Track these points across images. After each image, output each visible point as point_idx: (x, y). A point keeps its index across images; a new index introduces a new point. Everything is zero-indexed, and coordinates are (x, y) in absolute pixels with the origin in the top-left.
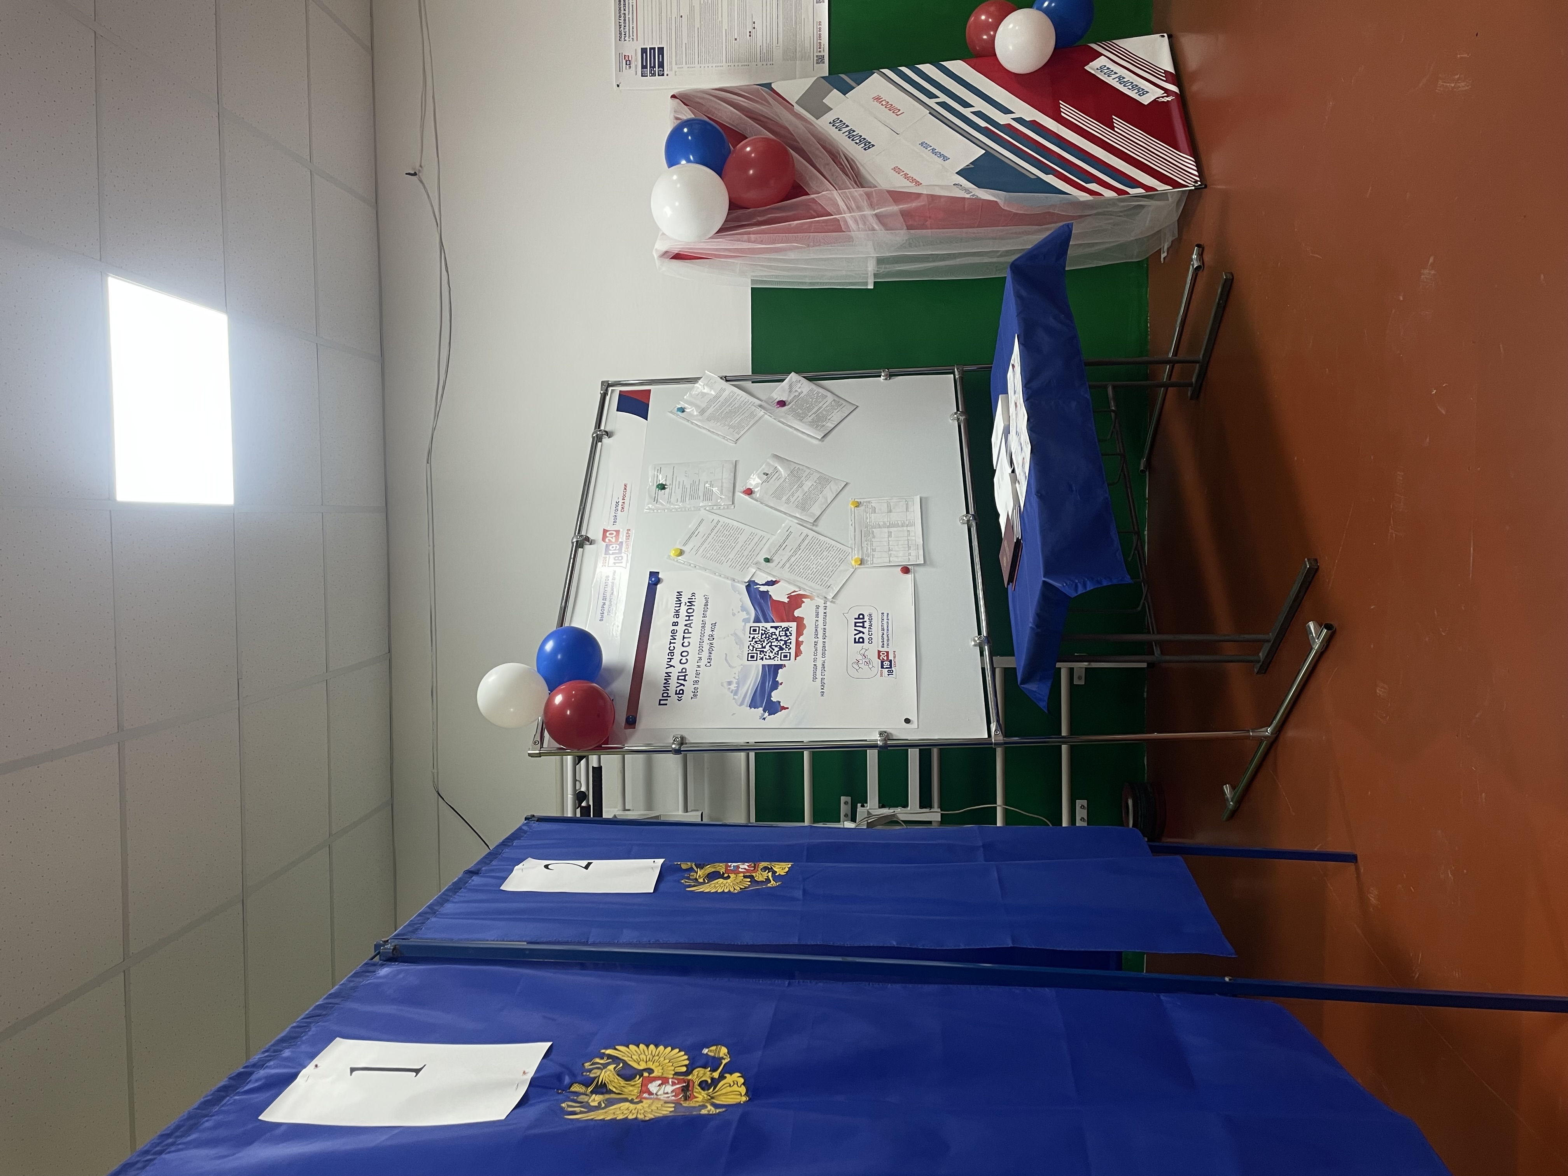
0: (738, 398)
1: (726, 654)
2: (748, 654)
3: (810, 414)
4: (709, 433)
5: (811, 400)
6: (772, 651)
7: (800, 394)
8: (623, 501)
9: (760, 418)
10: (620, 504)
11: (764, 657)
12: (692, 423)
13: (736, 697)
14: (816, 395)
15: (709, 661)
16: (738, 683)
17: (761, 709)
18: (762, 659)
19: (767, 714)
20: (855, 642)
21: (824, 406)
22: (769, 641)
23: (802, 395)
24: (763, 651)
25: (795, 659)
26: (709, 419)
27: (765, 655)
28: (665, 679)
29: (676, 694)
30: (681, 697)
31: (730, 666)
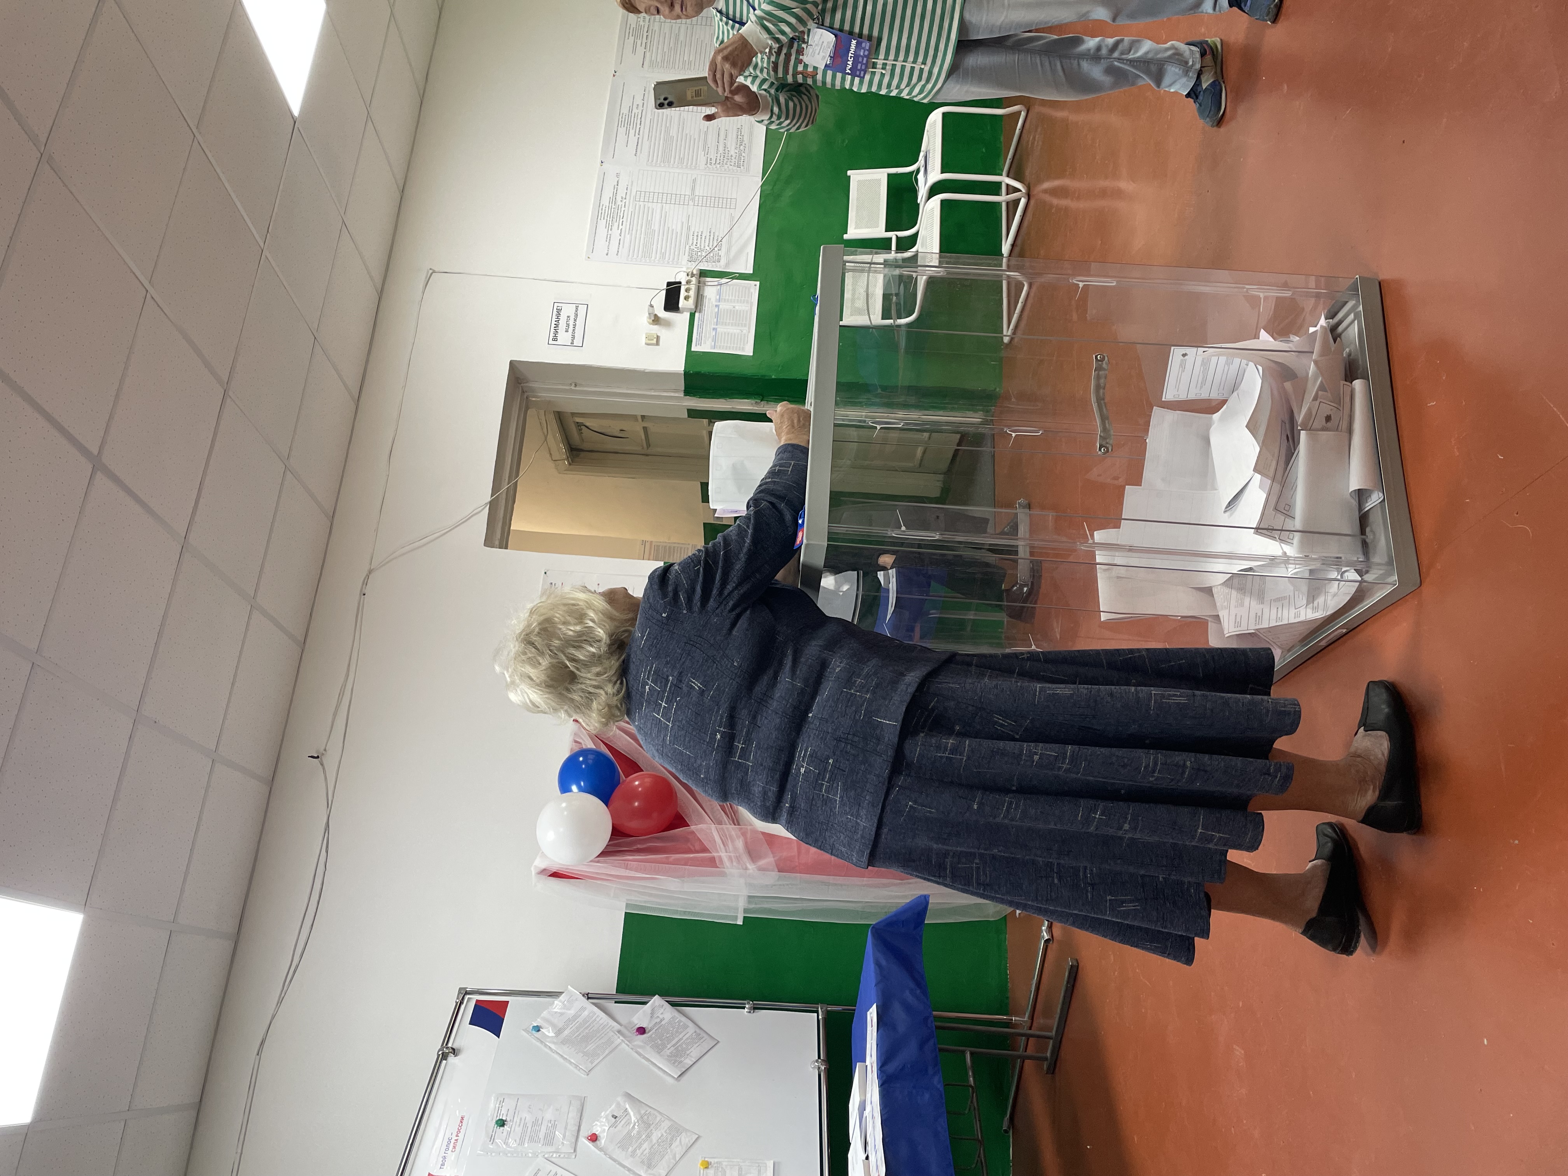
3: (669, 1046)
4: (561, 1060)
5: (671, 1029)
7: (661, 1021)
8: (457, 1138)
9: (616, 1047)
10: (453, 1141)
12: (546, 1046)
14: (677, 1024)
21: (684, 1038)
23: (663, 1023)
26: (563, 1042)
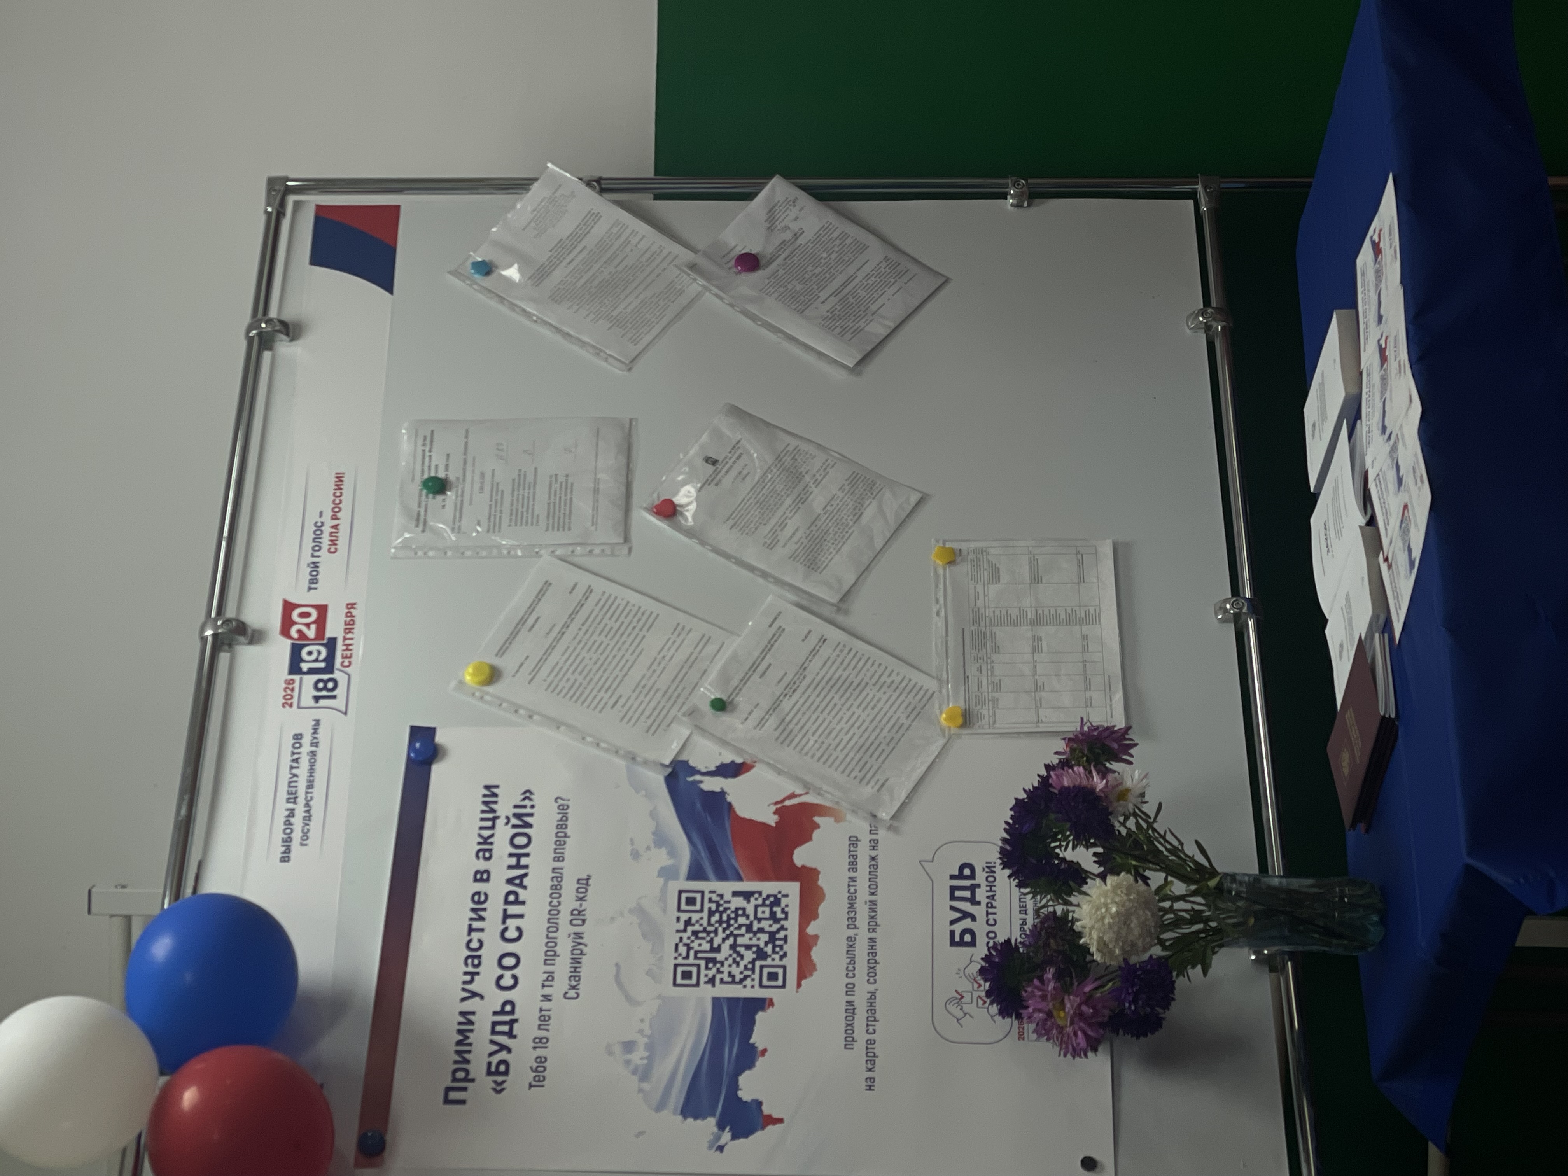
0: (634, 241)
1: (617, 965)
2: (676, 966)
3: (823, 295)
4: (559, 338)
5: (825, 255)
6: (738, 959)
7: (796, 236)
8: (335, 522)
9: (692, 302)
10: (327, 529)
11: (718, 977)
12: (513, 306)
13: (646, 1086)
14: (838, 242)
15: (574, 983)
16: (650, 1047)
17: (712, 1121)
18: (712, 981)
19: (727, 1136)
20: (953, 943)
21: (861, 275)
22: (728, 932)
23: (801, 241)
24: (714, 961)
25: (799, 985)
26: (556, 297)
27: (719, 971)
28: (460, 1032)
29: (489, 1073)
30: (503, 1082)
31: (628, 998)
